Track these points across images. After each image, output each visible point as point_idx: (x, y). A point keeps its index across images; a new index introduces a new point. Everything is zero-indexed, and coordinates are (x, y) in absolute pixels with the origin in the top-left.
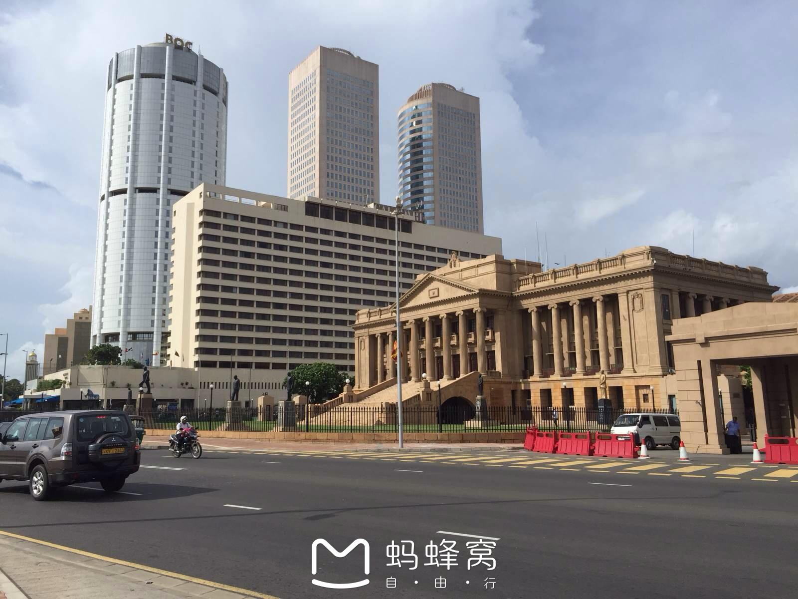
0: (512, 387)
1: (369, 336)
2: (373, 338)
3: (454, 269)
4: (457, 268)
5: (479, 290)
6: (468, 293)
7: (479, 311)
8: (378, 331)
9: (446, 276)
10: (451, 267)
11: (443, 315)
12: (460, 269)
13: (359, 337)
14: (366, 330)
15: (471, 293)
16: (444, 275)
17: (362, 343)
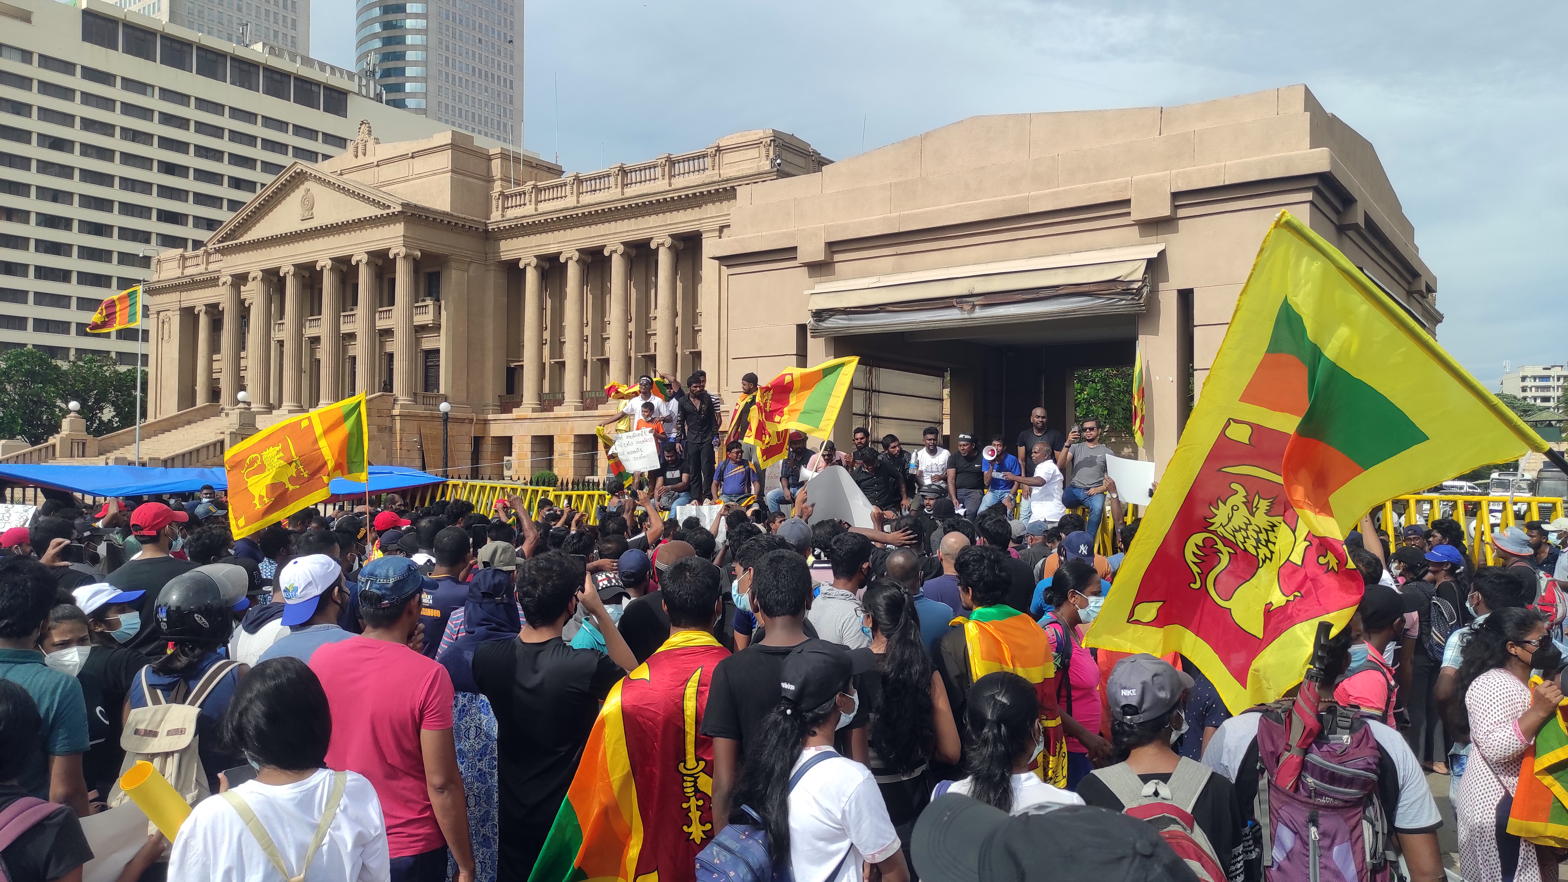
0: (473, 431)
1: (181, 309)
2: (189, 315)
3: (362, 160)
4: (369, 159)
5: (402, 205)
6: (378, 212)
7: (402, 255)
8: (199, 299)
9: (345, 176)
10: (356, 156)
11: (324, 262)
12: (375, 160)
13: (158, 313)
14: (174, 297)
15: (385, 212)
16: (341, 174)
17: (166, 326)
